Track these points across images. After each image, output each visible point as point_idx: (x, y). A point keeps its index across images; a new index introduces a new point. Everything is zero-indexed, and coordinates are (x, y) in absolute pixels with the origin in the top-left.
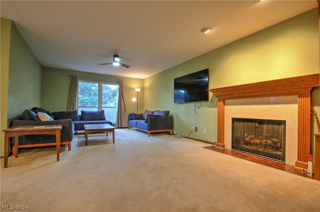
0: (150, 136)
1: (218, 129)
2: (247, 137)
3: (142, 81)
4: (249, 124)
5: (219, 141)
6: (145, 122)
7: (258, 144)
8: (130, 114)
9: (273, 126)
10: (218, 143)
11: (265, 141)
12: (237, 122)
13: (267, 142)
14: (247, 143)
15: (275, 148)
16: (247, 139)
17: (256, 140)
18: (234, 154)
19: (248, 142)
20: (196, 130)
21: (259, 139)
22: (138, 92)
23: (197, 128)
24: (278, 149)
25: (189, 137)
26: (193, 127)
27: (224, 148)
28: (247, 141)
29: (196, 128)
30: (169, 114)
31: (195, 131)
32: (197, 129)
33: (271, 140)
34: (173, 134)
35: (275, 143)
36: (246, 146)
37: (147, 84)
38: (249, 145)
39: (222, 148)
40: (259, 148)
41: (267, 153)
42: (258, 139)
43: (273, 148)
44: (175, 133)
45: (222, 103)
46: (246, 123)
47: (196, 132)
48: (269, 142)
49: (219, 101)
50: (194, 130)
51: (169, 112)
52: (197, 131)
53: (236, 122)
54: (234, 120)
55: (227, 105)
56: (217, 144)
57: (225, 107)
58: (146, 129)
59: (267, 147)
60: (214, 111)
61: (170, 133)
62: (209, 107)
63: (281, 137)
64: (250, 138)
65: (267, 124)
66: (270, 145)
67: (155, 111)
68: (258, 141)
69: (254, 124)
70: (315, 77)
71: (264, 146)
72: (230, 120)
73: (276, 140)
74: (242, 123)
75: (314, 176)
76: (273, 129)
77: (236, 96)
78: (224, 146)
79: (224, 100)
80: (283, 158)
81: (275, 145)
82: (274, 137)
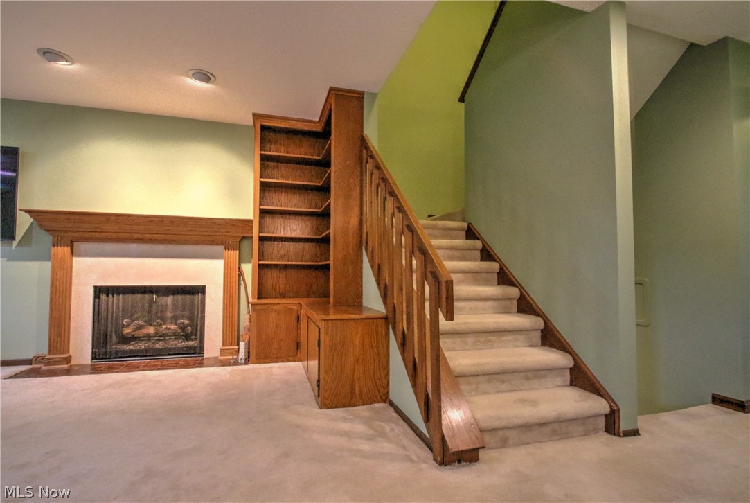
1: (51, 317)
2: (128, 326)
4: (139, 297)
5: (53, 351)
7: (151, 337)
9: (183, 296)
10: (51, 356)
11: (164, 327)
12: (107, 295)
13: (170, 329)
14: (126, 340)
15: (183, 336)
16: (127, 331)
17: (148, 328)
18: (95, 370)
19: (130, 336)
21: (154, 326)
24: (187, 337)
27: (69, 365)
28: (129, 333)
33: (176, 324)
35: (183, 328)
36: (125, 347)
38: (132, 343)
39: (65, 366)
40: (154, 343)
41: (170, 349)
42: (151, 325)
43: (178, 337)
45: (67, 249)
46: (129, 296)
48: (173, 327)
49: (56, 244)
53: (103, 297)
54: (99, 291)
55: (80, 255)
56: (49, 359)
57: (75, 259)
59: (167, 338)
60: (37, 270)
62: (14, 258)
63: (197, 314)
64: (135, 327)
65: (174, 294)
66: (174, 334)
68: (151, 330)
69: (147, 296)
70: (247, 223)
71: (162, 336)
72: (91, 293)
73: (186, 321)
74: (121, 296)
75: (248, 360)
76: (184, 301)
77: (109, 235)
78: (68, 360)
79: (72, 242)
80: (199, 350)
81: (183, 331)
82: (183, 317)
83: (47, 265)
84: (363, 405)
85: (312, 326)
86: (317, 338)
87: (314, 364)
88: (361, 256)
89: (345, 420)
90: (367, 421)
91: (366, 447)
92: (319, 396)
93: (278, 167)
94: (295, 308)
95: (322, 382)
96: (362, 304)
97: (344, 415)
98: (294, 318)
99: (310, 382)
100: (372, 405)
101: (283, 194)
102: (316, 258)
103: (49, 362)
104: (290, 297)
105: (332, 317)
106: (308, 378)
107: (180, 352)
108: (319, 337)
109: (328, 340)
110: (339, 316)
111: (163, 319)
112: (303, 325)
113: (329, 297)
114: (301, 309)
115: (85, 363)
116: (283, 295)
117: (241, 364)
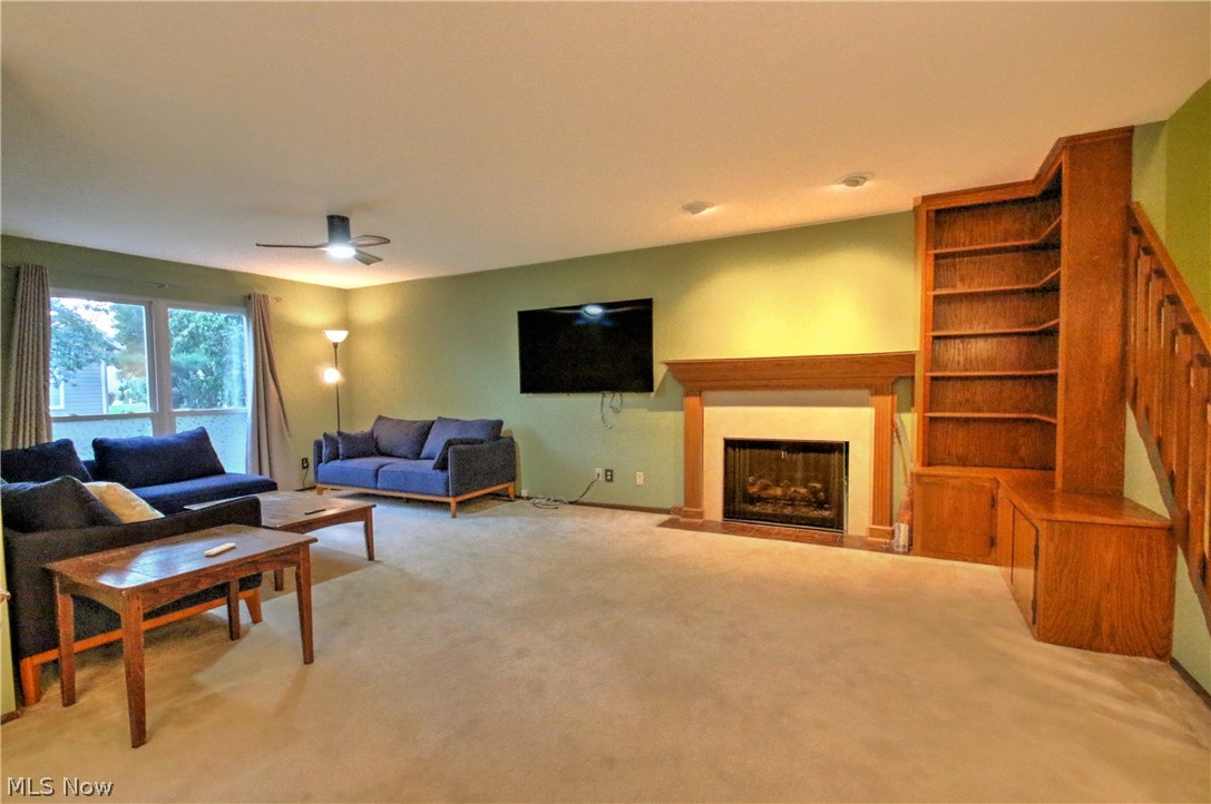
0: (457, 514)
1: (686, 469)
2: (753, 484)
3: (344, 296)
4: (766, 452)
5: (687, 503)
6: (435, 468)
7: (779, 500)
8: (325, 435)
9: (816, 455)
10: (687, 509)
11: (793, 489)
12: (735, 449)
13: (798, 492)
14: (752, 500)
15: (815, 503)
16: (753, 490)
17: (774, 489)
18: (726, 530)
19: (756, 496)
20: (609, 478)
21: (781, 487)
22: (336, 345)
23: (611, 471)
24: (820, 505)
25: (585, 499)
26: (599, 470)
27: (702, 520)
28: (754, 493)
29: (607, 471)
30: (503, 429)
31: (607, 480)
32: (611, 475)
33: (807, 488)
34: (519, 497)
35: (814, 492)
36: (752, 508)
37: (371, 312)
38: (758, 504)
40: (782, 508)
41: (803, 518)
42: (778, 486)
43: (809, 504)
44: (524, 493)
45: (697, 398)
46: (756, 452)
47: (609, 484)
48: (803, 491)
49: (686, 395)
50: (600, 478)
51: (499, 424)
52: (611, 480)
53: (730, 450)
54: (730, 444)
55: (710, 405)
56: (685, 511)
57: (705, 409)
58: (441, 490)
59: (797, 503)
60: (672, 420)
61: (508, 496)
62: (652, 409)
63: (834, 479)
64: (760, 486)
65: (804, 452)
66: (805, 500)
67: (435, 418)
68: (779, 491)
69: (774, 453)
70: (907, 359)
71: (792, 501)
72: (721, 445)
73: (818, 486)
74: (748, 451)
75: (910, 549)
76: (817, 461)
77: (737, 383)
78: (700, 515)
79: (700, 392)
80: (836, 523)
81: (815, 497)
82: (817, 480)
83: (680, 415)
84: (1115, 653)
85: (1023, 524)
86: (1033, 543)
87: (1026, 575)
88: (1124, 414)
89: (1081, 665)
90: (1123, 677)
91: (1118, 707)
92: (1034, 623)
93: (954, 265)
94: (988, 485)
95: (1041, 607)
96: (1122, 494)
97: (1079, 658)
98: (985, 499)
99: (1017, 601)
100: (1133, 658)
101: (964, 305)
102: (1027, 405)
103: (686, 515)
104: (975, 466)
105: (1059, 516)
106: (1014, 594)
107: (813, 522)
108: (1037, 540)
109: (1052, 550)
110: (1073, 517)
111: (792, 481)
112: (1004, 513)
113: (1052, 469)
114: (998, 488)
115: (715, 519)
116: (963, 462)
117: (898, 553)
